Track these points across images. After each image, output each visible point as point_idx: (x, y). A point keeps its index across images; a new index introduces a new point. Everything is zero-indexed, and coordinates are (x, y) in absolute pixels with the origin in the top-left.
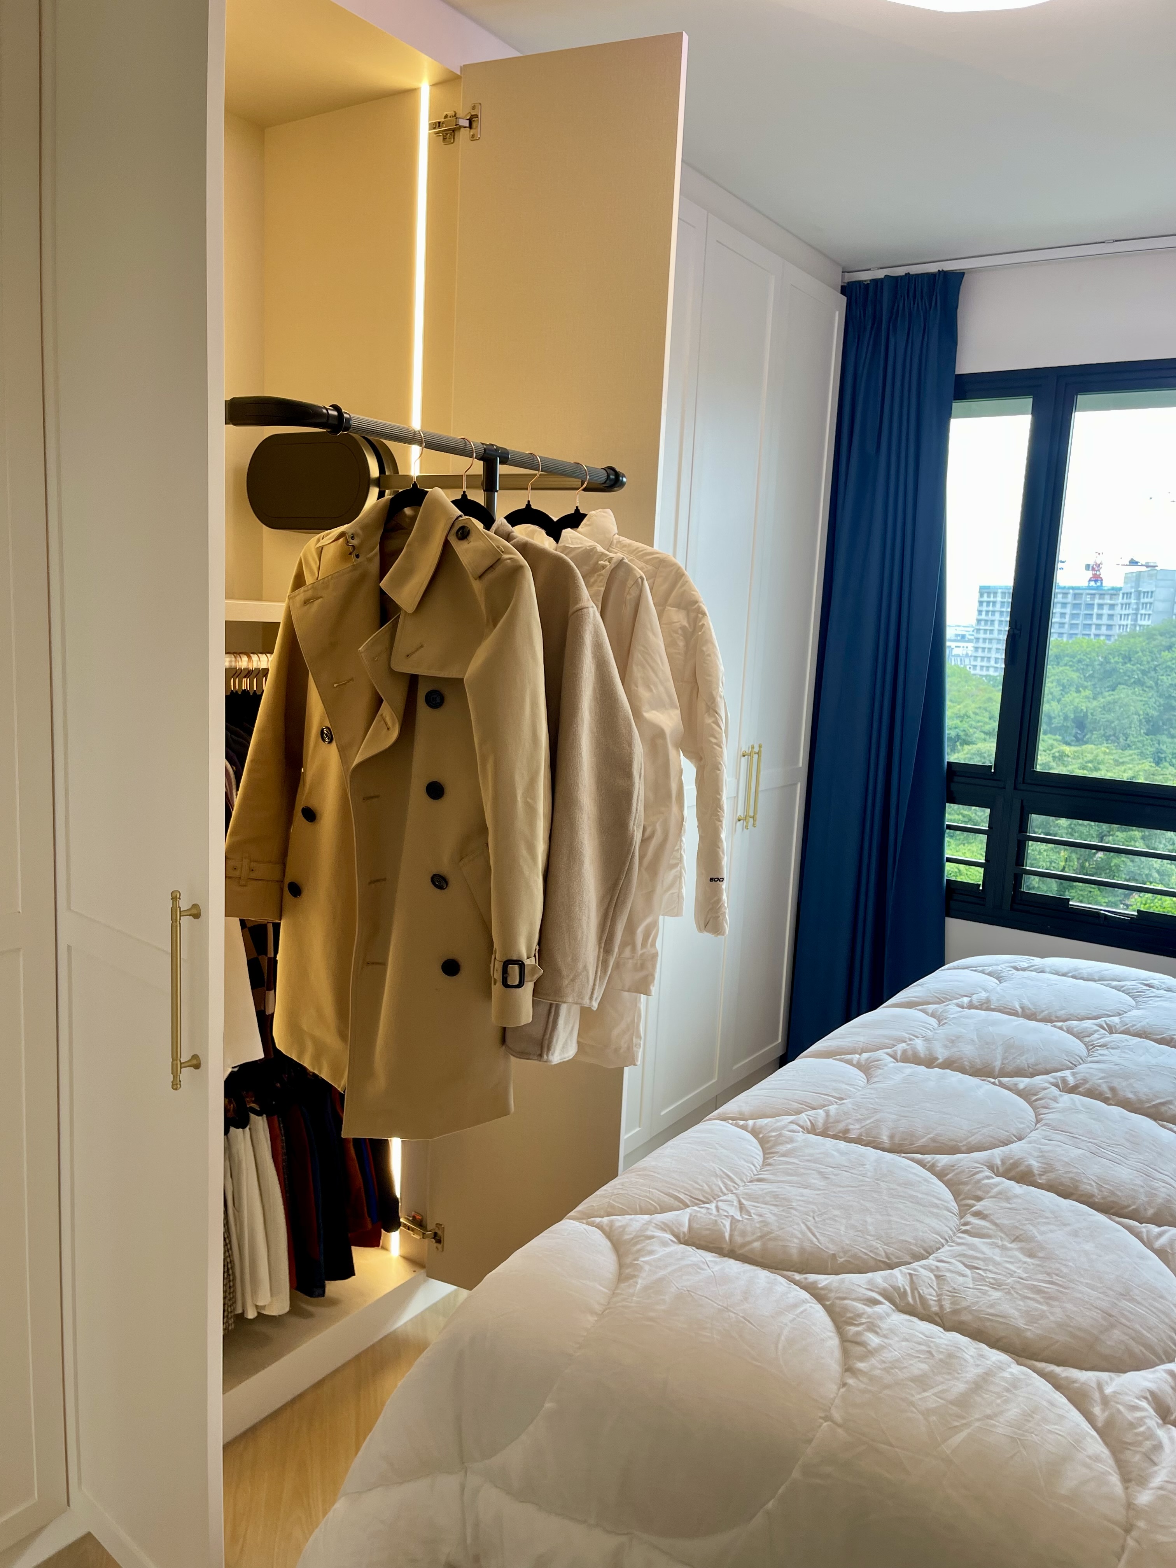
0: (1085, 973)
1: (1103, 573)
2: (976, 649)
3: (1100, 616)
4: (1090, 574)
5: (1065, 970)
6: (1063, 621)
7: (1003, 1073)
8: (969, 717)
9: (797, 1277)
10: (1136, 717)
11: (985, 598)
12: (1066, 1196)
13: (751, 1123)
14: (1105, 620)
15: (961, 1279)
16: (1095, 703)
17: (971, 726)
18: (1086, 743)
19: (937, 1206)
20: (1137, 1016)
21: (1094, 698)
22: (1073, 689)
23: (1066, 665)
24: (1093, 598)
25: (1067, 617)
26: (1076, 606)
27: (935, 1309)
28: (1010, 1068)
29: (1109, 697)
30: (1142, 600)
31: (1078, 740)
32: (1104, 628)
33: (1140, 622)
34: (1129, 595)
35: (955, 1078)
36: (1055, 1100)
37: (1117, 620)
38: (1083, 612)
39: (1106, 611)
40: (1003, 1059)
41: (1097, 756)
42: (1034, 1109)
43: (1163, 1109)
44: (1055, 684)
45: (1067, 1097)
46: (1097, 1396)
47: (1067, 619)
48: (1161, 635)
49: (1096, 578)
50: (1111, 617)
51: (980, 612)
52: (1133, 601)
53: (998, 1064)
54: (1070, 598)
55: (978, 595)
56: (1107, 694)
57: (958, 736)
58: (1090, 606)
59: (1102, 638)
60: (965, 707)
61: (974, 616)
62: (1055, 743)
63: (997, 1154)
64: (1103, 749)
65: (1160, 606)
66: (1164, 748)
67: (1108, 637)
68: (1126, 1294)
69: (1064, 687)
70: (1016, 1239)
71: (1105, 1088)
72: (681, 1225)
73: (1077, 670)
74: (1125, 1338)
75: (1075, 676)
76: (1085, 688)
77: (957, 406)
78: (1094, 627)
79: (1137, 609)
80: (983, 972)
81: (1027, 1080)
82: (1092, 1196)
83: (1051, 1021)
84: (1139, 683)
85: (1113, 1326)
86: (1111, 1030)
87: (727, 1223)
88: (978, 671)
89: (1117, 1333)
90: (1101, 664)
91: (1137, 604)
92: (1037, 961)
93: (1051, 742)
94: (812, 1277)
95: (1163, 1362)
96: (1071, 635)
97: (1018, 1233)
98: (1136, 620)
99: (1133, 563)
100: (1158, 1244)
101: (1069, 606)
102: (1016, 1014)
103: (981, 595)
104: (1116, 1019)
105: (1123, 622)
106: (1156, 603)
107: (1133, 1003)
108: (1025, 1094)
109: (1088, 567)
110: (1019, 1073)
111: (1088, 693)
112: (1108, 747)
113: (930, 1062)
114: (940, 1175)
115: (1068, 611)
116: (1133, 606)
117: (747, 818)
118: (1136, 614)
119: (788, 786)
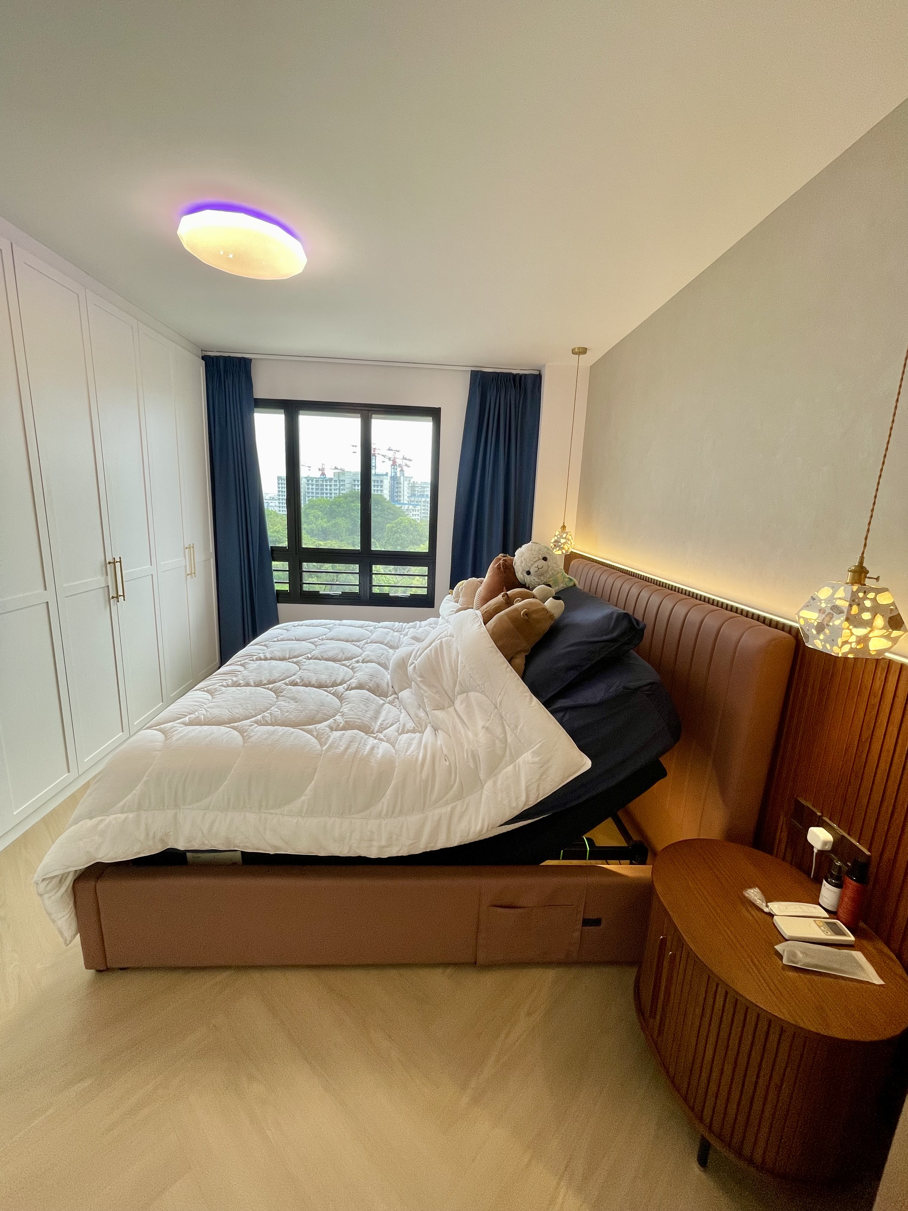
0: (315, 624)
1: (326, 472)
2: (279, 503)
3: (326, 489)
4: (321, 472)
5: (309, 624)
6: (313, 491)
7: (289, 658)
8: (280, 532)
9: (228, 725)
10: (344, 529)
11: (280, 482)
12: (307, 687)
13: (205, 689)
14: (328, 491)
15: (277, 713)
16: (329, 524)
17: (281, 536)
18: (327, 540)
19: (270, 697)
20: (330, 635)
21: (328, 522)
22: (320, 519)
23: (316, 509)
24: (323, 482)
25: (314, 490)
26: (317, 485)
27: (270, 722)
28: (291, 656)
29: (333, 521)
30: (341, 483)
31: (324, 539)
32: (329, 494)
33: (341, 492)
34: (335, 481)
35: (274, 662)
36: (305, 662)
37: (333, 491)
38: (320, 488)
39: (328, 487)
40: (289, 654)
41: (332, 544)
42: (299, 666)
43: (336, 658)
44: (312, 517)
45: (308, 661)
46: (315, 730)
47: (314, 491)
48: (350, 497)
49: (323, 474)
50: (331, 490)
51: (279, 487)
52: (338, 483)
53: (287, 656)
54: (314, 482)
55: (277, 480)
56: (333, 520)
57: (276, 540)
58: (322, 485)
59: (328, 498)
60: (278, 528)
61: (277, 489)
62: (316, 541)
63: (287, 681)
64: (334, 542)
65: (347, 486)
66: (355, 540)
67: (331, 498)
68: (323, 705)
69: (316, 518)
70: (293, 699)
71: (320, 656)
72: (186, 721)
73: (321, 511)
74: (322, 715)
75: (320, 513)
76: (324, 518)
77: (255, 409)
78: (325, 494)
79: (340, 487)
80: (283, 629)
81: (297, 659)
82: (314, 685)
83: (305, 641)
84: (344, 516)
85: (318, 713)
86: (323, 640)
87: (202, 716)
88: (281, 512)
89: (320, 715)
90: (329, 508)
91: (340, 485)
92: (301, 623)
93: (314, 540)
94: (232, 724)
95: (332, 718)
96: (316, 497)
97: (293, 698)
98: (340, 491)
99: (336, 468)
100: (332, 692)
101: (314, 485)
102: (293, 640)
103: (279, 481)
104: (324, 636)
105: (336, 492)
106: (346, 485)
107: (329, 631)
108: (295, 663)
109: (319, 469)
110: (295, 657)
111: (326, 520)
112: (335, 541)
113: (266, 659)
114: (271, 690)
115: (314, 487)
116: (338, 486)
117: (191, 574)
118: (340, 489)
119: (207, 560)
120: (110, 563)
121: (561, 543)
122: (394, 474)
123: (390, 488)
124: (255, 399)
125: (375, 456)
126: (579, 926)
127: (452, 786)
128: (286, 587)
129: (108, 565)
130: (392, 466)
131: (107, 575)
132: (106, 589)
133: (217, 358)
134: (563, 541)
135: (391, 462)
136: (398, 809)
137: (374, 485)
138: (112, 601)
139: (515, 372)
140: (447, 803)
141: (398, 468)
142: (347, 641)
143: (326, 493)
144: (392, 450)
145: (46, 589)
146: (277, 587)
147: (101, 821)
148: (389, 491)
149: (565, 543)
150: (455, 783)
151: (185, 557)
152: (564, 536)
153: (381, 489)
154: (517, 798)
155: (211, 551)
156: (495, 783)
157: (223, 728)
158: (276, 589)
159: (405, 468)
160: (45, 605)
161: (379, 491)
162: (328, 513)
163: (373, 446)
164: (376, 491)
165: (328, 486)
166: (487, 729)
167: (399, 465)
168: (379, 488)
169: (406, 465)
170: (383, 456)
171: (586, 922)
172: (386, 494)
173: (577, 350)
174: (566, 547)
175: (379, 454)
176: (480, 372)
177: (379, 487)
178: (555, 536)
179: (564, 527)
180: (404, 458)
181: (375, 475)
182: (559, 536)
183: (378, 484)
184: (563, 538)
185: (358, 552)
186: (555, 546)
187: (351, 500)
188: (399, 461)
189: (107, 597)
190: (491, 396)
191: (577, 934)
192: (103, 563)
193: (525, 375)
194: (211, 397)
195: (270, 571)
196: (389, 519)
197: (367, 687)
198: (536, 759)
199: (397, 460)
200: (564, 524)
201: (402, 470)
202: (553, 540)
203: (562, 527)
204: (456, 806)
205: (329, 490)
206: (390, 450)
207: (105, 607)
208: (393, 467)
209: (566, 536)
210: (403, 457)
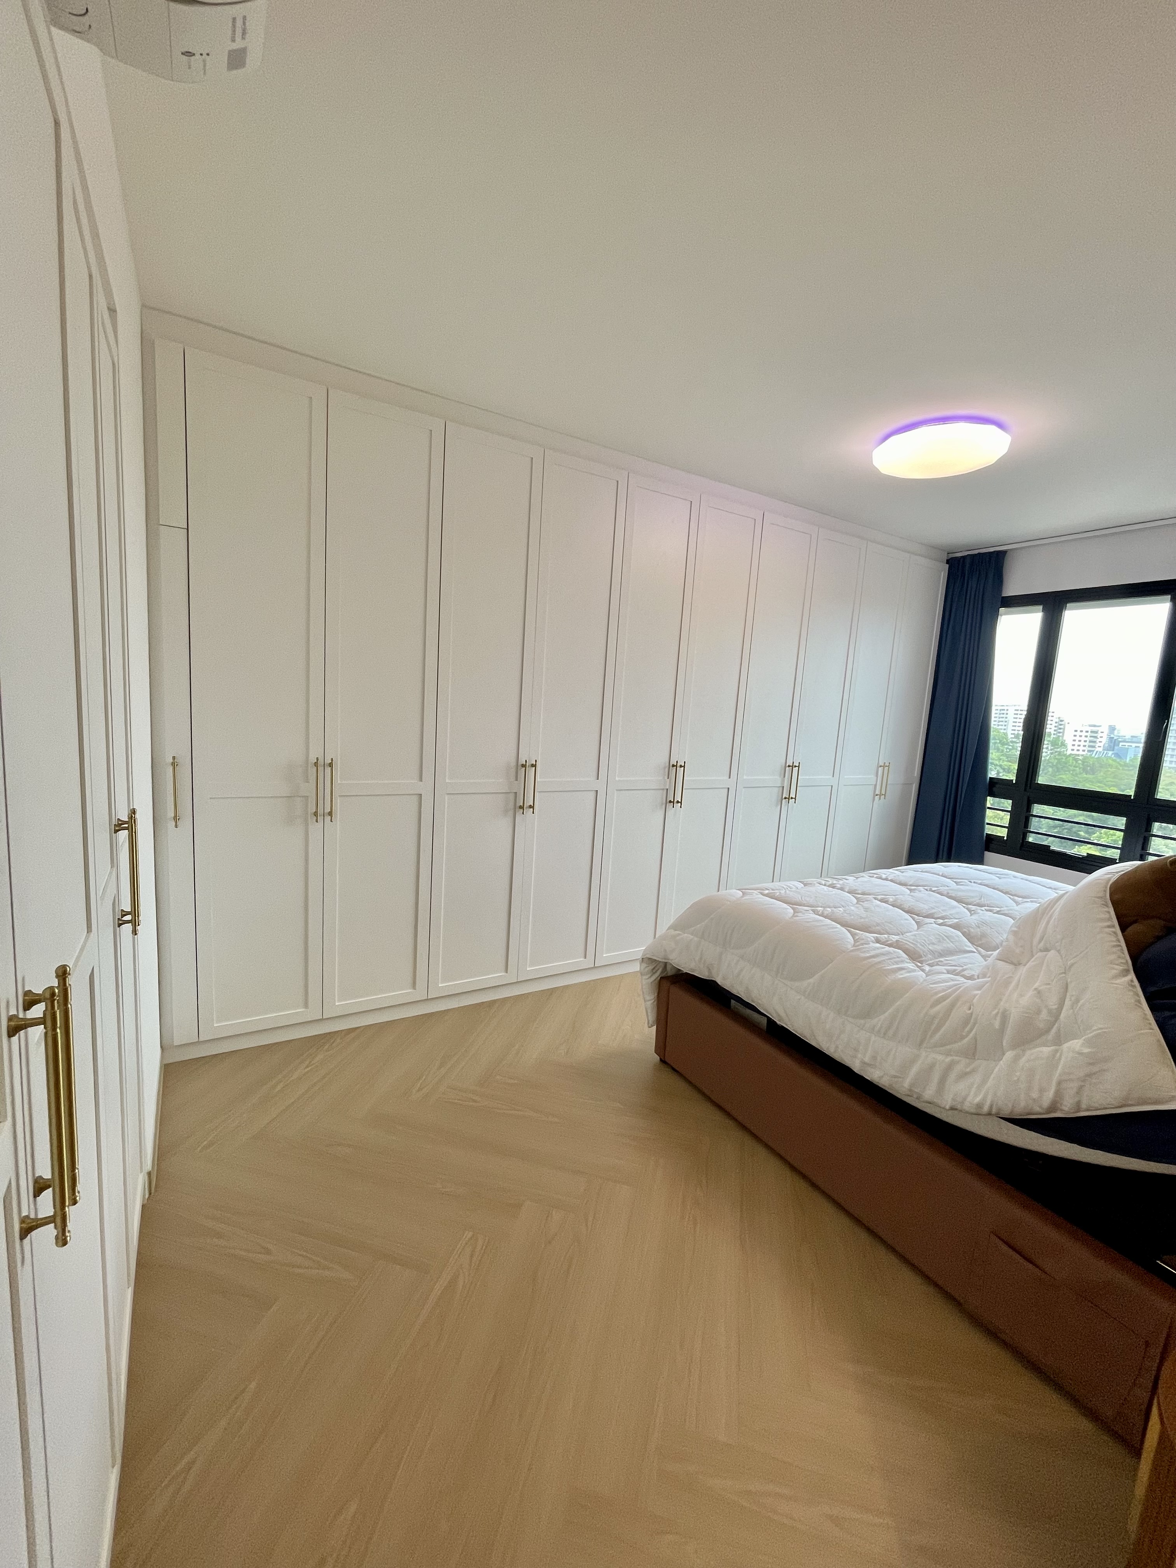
12: (894, 907)
15: (841, 912)
27: (825, 915)
46: (861, 935)
68: (895, 924)
70: (868, 910)
74: (883, 930)
77: (1002, 610)
82: (905, 908)
85: (881, 927)
89: (881, 929)
94: (795, 906)
95: (889, 934)
97: (870, 909)
100: (918, 920)
114: (857, 898)
117: (880, 795)
119: (907, 784)
120: (789, 766)
124: (1004, 598)
127: (963, 1038)
128: (1003, 833)
129: (787, 768)
131: (784, 776)
132: (781, 788)
133: (964, 557)
136: (891, 1033)
138: (784, 800)
140: (948, 1053)
142: (1006, 893)
145: (730, 778)
146: (989, 830)
147: (679, 935)
150: (967, 1036)
151: (877, 776)
154: (1042, 1090)
155: (916, 775)
156: (1016, 1058)
157: (785, 905)
158: (985, 832)
160: (727, 790)
166: (1039, 992)
189: (781, 797)
192: (784, 765)
194: (949, 603)
195: (983, 808)
197: (965, 930)
198: (1086, 1050)
204: (958, 1062)
207: (777, 806)
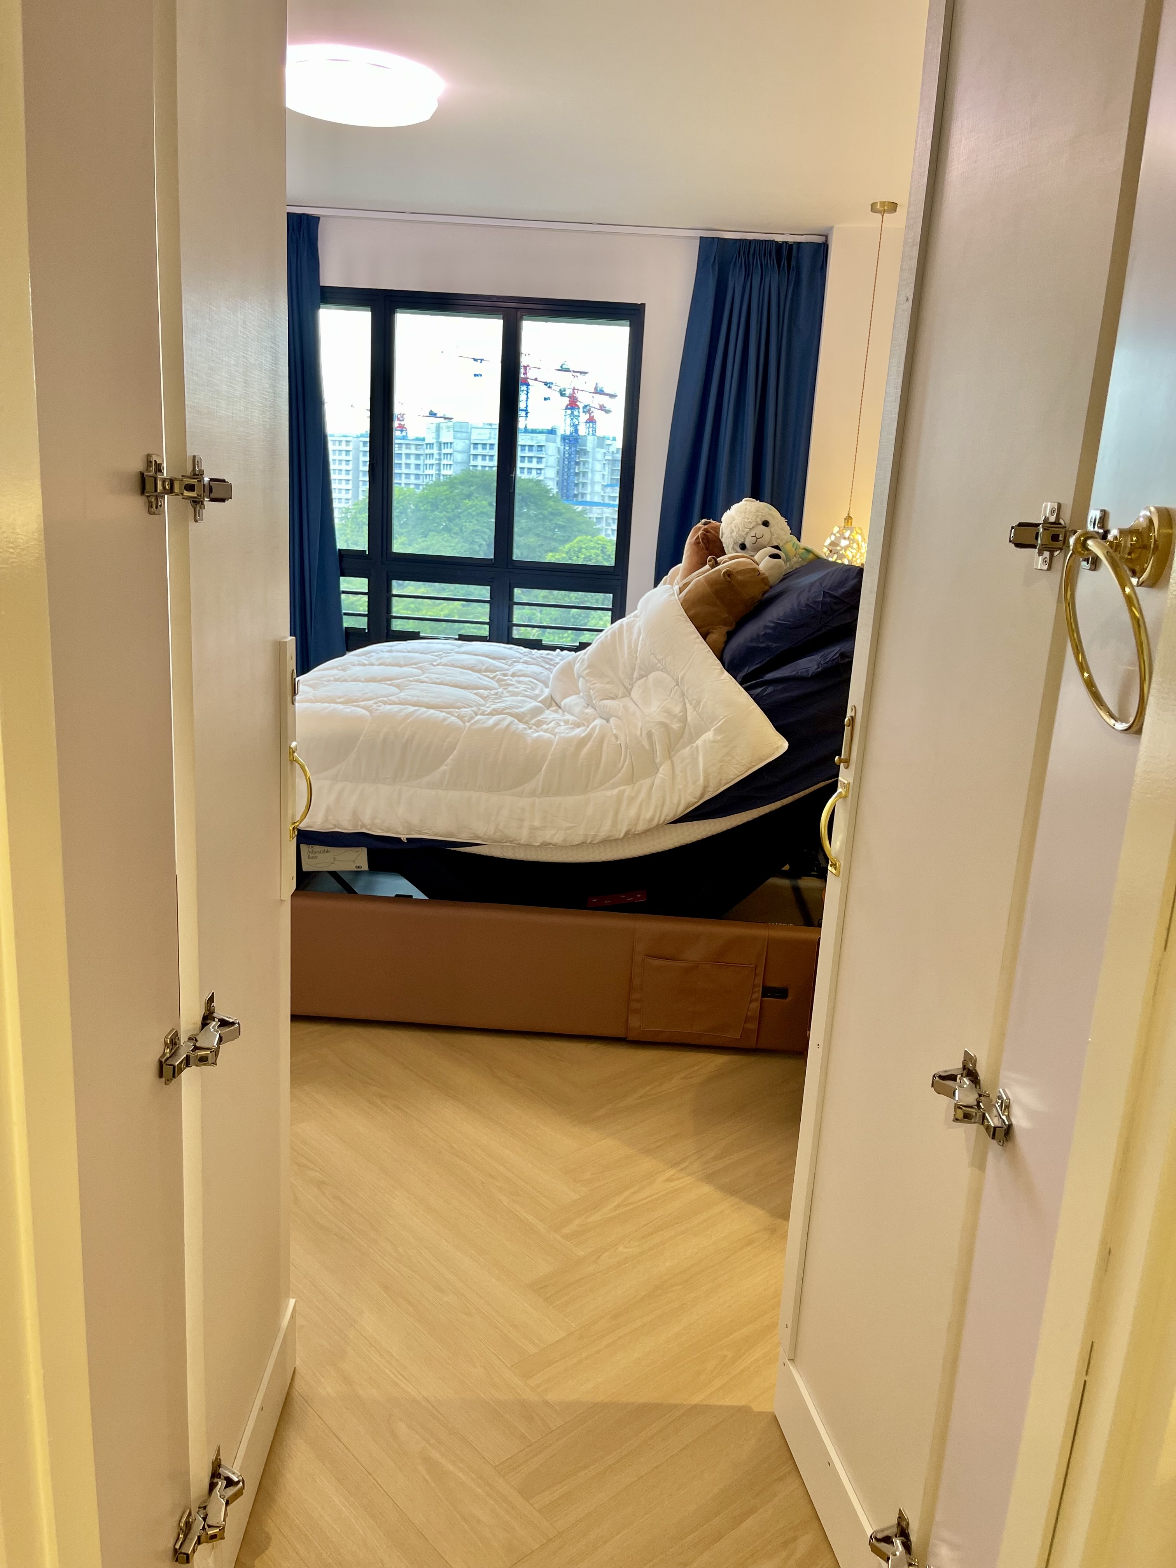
14: (412, 470)
30: (443, 451)
32: (412, 477)
33: (443, 472)
34: (431, 445)
48: (462, 483)
49: (402, 428)
50: (417, 466)
52: (435, 451)
56: (420, 540)
59: (412, 487)
65: (458, 457)
79: (440, 459)
84: (447, 529)
91: (440, 454)
98: (439, 470)
99: (432, 414)
105: (429, 472)
106: (455, 454)
116: (436, 456)
118: (439, 464)
121: (840, 547)
122: (573, 429)
123: (558, 465)
124: (321, 286)
125: (528, 385)
126: (758, 995)
127: (621, 768)
128: (362, 622)
130: (567, 408)
134: (844, 543)
135: (566, 401)
136: (554, 788)
137: (522, 457)
139: (779, 239)
140: (614, 787)
141: (582, 414)
143: (406, 474)
144: (568, 370)
146: (349, 621)
148: (558, 473)
149: (846, 548)
150: (624, 765)
152: (847, 534)
153: (539, 466)
154: (694, 782)
158: (345, 625)
159: (598, 415)
161: (534, 472)
162: (410, 522)
163: (524, 361)
164: (526, 471)
165: (412, 457)
166: (664, 708)
167: (585, 407)
168: (534, 464)
169: (602, 408)
170: (546, 384)
171: (768, 992)
172: (550, 477)
173: (878, 207)
174: (849, 554)
175: (536, 379)
176: (716, 241)
177: (535, 460)
178: (832, 534)
179: (849, 518)
180: (599, 391)
181: (526, 431)
182: (838, 535)
183: (531, 454)
184: (845, 538)
185: (490, 562)
186: (831, 551)
187: (466, 491)
188: (583, 399)
190: (735, 283)
191: (755, 1005)
193: (799, 244)
196: (555, 540)
198: (718, 737)
199: (580, 396)
200: (848, 514)
201: (591, 420)
202: (828, 542)
203: (845, 519)
204: (623, 791)
205: (413, 467)
206: (563, 369)
208: (569, 412)
209: (850, 534)
210: (596, 388)
